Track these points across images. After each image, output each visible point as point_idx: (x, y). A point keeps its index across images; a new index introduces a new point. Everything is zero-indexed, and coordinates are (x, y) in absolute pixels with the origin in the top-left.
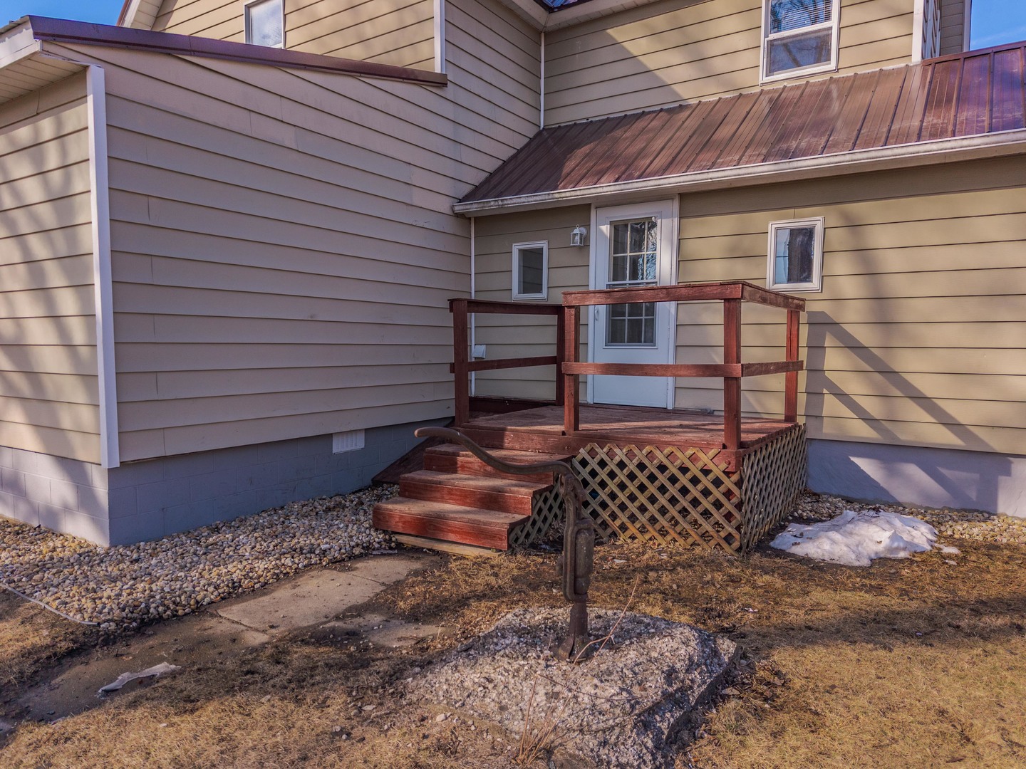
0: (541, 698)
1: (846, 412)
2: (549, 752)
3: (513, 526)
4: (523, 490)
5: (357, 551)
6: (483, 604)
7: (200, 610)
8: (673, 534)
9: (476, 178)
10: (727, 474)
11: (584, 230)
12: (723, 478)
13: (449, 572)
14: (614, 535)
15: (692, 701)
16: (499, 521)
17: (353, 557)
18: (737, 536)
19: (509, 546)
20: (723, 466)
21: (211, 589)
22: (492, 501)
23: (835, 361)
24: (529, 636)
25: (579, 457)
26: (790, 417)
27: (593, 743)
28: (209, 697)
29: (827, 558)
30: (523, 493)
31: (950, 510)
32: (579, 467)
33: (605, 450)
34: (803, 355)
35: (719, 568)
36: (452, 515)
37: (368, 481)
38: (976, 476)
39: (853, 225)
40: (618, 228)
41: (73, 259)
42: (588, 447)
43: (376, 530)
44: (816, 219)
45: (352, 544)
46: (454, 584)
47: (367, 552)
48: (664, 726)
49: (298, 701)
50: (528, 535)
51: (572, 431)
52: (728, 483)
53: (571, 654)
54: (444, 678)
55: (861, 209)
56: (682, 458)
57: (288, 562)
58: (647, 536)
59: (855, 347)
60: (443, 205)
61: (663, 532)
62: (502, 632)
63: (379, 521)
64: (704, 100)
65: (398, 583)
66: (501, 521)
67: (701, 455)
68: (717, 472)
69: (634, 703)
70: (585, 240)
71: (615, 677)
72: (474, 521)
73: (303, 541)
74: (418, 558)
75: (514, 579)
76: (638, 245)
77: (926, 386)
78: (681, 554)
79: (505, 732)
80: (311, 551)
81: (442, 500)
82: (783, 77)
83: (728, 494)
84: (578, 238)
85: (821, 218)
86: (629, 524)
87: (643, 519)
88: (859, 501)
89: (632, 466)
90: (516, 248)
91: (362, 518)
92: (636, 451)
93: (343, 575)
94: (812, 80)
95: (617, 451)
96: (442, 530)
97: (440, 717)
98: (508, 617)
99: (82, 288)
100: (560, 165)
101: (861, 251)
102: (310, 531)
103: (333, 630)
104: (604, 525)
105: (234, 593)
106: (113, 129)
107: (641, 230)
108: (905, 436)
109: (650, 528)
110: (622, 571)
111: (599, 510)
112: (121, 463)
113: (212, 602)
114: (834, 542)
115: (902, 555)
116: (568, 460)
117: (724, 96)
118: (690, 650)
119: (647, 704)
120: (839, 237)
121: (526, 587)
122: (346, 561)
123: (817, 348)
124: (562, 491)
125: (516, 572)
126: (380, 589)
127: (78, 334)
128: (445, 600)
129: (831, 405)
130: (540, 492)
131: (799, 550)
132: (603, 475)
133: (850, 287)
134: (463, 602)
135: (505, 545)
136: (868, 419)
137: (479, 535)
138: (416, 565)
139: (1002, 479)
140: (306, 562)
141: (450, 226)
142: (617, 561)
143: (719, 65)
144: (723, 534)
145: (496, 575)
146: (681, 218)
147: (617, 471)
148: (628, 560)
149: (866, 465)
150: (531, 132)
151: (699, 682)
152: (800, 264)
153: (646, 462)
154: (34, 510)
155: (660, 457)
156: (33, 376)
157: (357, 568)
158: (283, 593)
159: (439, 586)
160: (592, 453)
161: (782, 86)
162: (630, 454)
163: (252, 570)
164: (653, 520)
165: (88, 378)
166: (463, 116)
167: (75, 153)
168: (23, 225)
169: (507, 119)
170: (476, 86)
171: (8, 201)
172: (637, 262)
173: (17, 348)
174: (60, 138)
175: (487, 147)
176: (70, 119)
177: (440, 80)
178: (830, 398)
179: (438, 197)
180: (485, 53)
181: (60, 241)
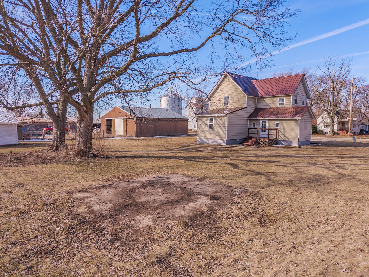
9: (249, 115)
18: (268, 145)
23: (280, 134)
26: (276, 138)
34: (278, 133)
38: (290, 143)
39: (282, 123)
40: (263, 121)
41: (225, 127)
51: (257, 138)
55: (283, 122)
56: (265, 140)
59: (282, 133)
60: (246, 119)
61: (264, 145)
63: (243, 144)
64: (273, 108)
68: (267, 141)
70: (260, 122)
76: (264, 123)
77: (286, 136)
85: (279, 122)
86: (262, 144)
89: (261, 141)
90: (253, 122)
94: (283, 107)
99: (225, 129)
100: (258, 114)
101: (283, 125)
104: (260, 144)
106: (228, 119)
107: (265, 122)
108: (285, 140)
112: (228, 140)
115: (279, 146)
116: (257, 140)
117: (275, 107)
120: (281, 124)
127: (224, 131)
133: (282, 128)
136: (283, 138)
139: (292, 143)
141: (246, 120)
143: (275, 104)
146: (268, 121)
149: (282, 142)
150: (255, 109)
152: (277, 125)
153: (263, 140)
154: (218, 144)
156: (219, 134)
160: (259, 140)
161: (280, 107)
165: (225, 134)
166: (248, 110)
167: (225, 120)
168: (219, 124)
169: (252, 108)
170: (249, 106)
171: (218, 122)
172: (264, 124)
173: (218, 132)
174: (224, 119)
175: (250, 112)
176: (225, 118)
177: (246, 108)
178: (280, 137)
179: (245, 118)
180: (250, 103)
181: (223, 126)
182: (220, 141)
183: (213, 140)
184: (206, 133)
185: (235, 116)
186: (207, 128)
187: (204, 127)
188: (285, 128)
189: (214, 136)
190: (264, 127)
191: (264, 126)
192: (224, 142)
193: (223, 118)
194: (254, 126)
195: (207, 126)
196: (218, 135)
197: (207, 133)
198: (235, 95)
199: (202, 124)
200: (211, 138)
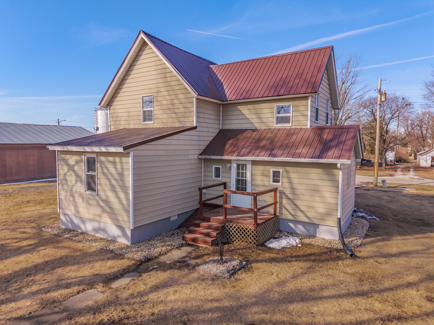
0: (215, 269)
1: (287, 213)
2: (216, 276)
3: (212, 241)
4: (214, 233)
5: (181, 245)
6: (207, 256)
7: (156, 257)
8: (244, 242)
9: (203, 148)
10: (255, 230)
11: (230, 165)
12: (254, 231)
13: (200, 250)
14: (233, 242)
15: (236, 270)
16: (209, 240)
17: (180, 247)
18: (256, 243)
19: (212, 244)
20: (254, 229)
21: (156, 253)
22: (208, 235)
23: (285, 201)
24: (214, 261)
25: (226, 225)
26: (275, 214)
27: (221, 274)
28: (167, 270)
29: (273, 247)
30: (214, 234)
31: (308, 236)
32: (226, 227)
33: (232, 224)
34: (278, 200)
35: (251, 249)
36: (200, 238)
37: (178, 226)
38: (312, 228)
39: (287, 172)
40: (238, 165)
41: (124, 188)
42: (228, 223)
43: (184, 240)
44: (281, 170)
45: (179, 244)
46: (201, 252)
47: (183, 245)
48: (231, 273)
49: (181, 271)
50: (215, 242)
51: (225, 219)
52: (255, 232)
53: (220, 264)
54: (201, 267)
55: (289, 169)
56: (246, 227)
57: (168, 248)
58: (240, 242)
59: (289, 199)
60: (196, 157)
61: (243, 241)
62: (210, 261)
63: (184, 239)
64: (261, 128)
65: (190, 252)
66: (210, 240)
67: (250, 226)
68: (252, 230)
69: (227, 270)
70: (230, 167)
71: (226, 267)
72: (203, 239)
73: (169, 243)
74: (193, 247)
75: (212, 252)
76: (242, 170)
77: (303, 208)
78: (245, 246)
79: (210, 274)
80: (172, 246)
81: (197, 234)
82: (280, 126)
83: (255, 234)
84: (228, 167)
85: (281, 169)
86: (236, 240)
87: (239, 239)
88: (290, 233)
89: (237, 228)
90: (214, 167)
91: (180, 237)
92: (238, 225)
93: (179, 251)
94: (286, 128)
95: (234, 224)
96: (198, 241)
97: (202, 272)
98: (211, 258)
99: (126, 193)
100: (224, 145)
101: (289, 178)
102: (170, 241)
103: (181, 261)
104: (231, 240)
105: (161, 254)
106: (134, 162)
107: (242, 167)
108: (299, 219)
109: (240, 241)
110: (233, 250)
111: (230, 236)
112: (134, 228)
113: (157, 256)
114: (276, 244)
115: (289, 246)
116: (224, 226)
117: (266, 128)
118: (238, 263)
119: (229, 270)
120: (284, 173)
121: (214, 253)
122: (179, 247)
123: (281, 198)
124: (219, 240)
125: (213, 250)
126: (187, 253)
127: (125, 202)
128: (200, 256)
129: (284, 211)
130: (218, 233)
131: (269, 246)
132: (231, 229)
133: (287, 185)
134: (203, 256)
135: (211, 244)
136: (292, 215)
137: (205, 242)
138: (193, 248)
139: (317, 229)
140: (171, 248)
141: (197, 161)
142: (232, 248)
143: (265, 120)
144: (254, 242)
145: (209, 251)
146: (252, 165)
147: (234, 228)
148: (235, 247)
149: (291, 225)
150: (218, 131)
151: (238, 267)
153: (239, 227)
154: (109, 236)
155: (242, 226)
156: (111, 208)
157: (181, 249)
158: (169, 254)
159: (198, 253)
160: (229, 224)
161: (279, 128)
162: (236, 225)
163: (162, 250)
164: (241, 239)
165: (127, 211)
166: (201, 134)
167: (125, 166)
168: (110, 177)
169: (212, 130)
170: (203, 125)
171: (105, 171)
172: (242, 173)
173: (107, 202)
174: (121, 162)
175: (206, 139)
176: (124, 159)
177: (195, 128)
178: (284, 209)
179: (194, 155)
180: (207, 116)
181: (120, 182)
182: (114, 231)
183: (96, 225)
184: (79, 200)
185: (160, 153)
186: (81, 188)
187: (74, 182)
188: (296, 186)
189: (98, 211)
190: (242, 180)
191: (242, 177)
192: (124, 235)
193: (117, 159)
194: (217, 175)
195: (81, 181)
196: (108, 210)
197: (81, 200)
198: (165, 93)
199: (69, 174)
200: (91, 217)
